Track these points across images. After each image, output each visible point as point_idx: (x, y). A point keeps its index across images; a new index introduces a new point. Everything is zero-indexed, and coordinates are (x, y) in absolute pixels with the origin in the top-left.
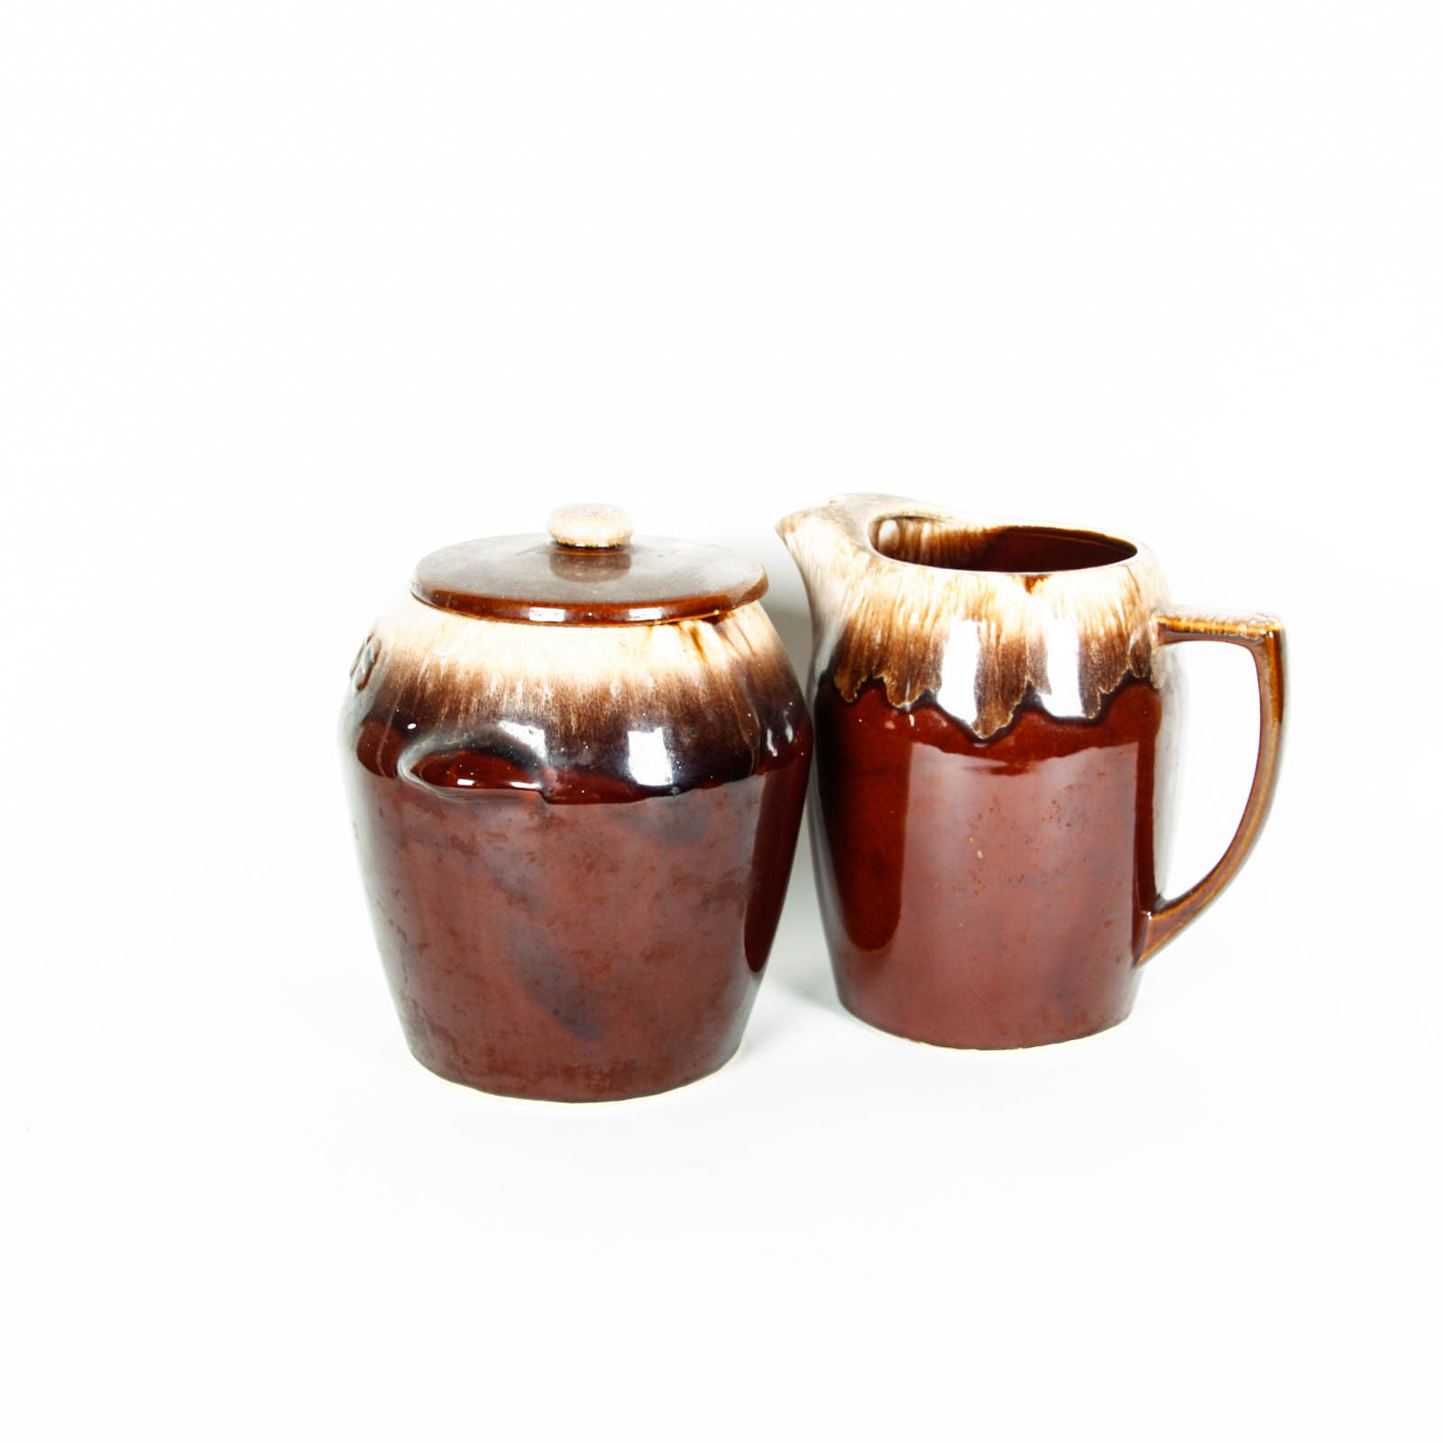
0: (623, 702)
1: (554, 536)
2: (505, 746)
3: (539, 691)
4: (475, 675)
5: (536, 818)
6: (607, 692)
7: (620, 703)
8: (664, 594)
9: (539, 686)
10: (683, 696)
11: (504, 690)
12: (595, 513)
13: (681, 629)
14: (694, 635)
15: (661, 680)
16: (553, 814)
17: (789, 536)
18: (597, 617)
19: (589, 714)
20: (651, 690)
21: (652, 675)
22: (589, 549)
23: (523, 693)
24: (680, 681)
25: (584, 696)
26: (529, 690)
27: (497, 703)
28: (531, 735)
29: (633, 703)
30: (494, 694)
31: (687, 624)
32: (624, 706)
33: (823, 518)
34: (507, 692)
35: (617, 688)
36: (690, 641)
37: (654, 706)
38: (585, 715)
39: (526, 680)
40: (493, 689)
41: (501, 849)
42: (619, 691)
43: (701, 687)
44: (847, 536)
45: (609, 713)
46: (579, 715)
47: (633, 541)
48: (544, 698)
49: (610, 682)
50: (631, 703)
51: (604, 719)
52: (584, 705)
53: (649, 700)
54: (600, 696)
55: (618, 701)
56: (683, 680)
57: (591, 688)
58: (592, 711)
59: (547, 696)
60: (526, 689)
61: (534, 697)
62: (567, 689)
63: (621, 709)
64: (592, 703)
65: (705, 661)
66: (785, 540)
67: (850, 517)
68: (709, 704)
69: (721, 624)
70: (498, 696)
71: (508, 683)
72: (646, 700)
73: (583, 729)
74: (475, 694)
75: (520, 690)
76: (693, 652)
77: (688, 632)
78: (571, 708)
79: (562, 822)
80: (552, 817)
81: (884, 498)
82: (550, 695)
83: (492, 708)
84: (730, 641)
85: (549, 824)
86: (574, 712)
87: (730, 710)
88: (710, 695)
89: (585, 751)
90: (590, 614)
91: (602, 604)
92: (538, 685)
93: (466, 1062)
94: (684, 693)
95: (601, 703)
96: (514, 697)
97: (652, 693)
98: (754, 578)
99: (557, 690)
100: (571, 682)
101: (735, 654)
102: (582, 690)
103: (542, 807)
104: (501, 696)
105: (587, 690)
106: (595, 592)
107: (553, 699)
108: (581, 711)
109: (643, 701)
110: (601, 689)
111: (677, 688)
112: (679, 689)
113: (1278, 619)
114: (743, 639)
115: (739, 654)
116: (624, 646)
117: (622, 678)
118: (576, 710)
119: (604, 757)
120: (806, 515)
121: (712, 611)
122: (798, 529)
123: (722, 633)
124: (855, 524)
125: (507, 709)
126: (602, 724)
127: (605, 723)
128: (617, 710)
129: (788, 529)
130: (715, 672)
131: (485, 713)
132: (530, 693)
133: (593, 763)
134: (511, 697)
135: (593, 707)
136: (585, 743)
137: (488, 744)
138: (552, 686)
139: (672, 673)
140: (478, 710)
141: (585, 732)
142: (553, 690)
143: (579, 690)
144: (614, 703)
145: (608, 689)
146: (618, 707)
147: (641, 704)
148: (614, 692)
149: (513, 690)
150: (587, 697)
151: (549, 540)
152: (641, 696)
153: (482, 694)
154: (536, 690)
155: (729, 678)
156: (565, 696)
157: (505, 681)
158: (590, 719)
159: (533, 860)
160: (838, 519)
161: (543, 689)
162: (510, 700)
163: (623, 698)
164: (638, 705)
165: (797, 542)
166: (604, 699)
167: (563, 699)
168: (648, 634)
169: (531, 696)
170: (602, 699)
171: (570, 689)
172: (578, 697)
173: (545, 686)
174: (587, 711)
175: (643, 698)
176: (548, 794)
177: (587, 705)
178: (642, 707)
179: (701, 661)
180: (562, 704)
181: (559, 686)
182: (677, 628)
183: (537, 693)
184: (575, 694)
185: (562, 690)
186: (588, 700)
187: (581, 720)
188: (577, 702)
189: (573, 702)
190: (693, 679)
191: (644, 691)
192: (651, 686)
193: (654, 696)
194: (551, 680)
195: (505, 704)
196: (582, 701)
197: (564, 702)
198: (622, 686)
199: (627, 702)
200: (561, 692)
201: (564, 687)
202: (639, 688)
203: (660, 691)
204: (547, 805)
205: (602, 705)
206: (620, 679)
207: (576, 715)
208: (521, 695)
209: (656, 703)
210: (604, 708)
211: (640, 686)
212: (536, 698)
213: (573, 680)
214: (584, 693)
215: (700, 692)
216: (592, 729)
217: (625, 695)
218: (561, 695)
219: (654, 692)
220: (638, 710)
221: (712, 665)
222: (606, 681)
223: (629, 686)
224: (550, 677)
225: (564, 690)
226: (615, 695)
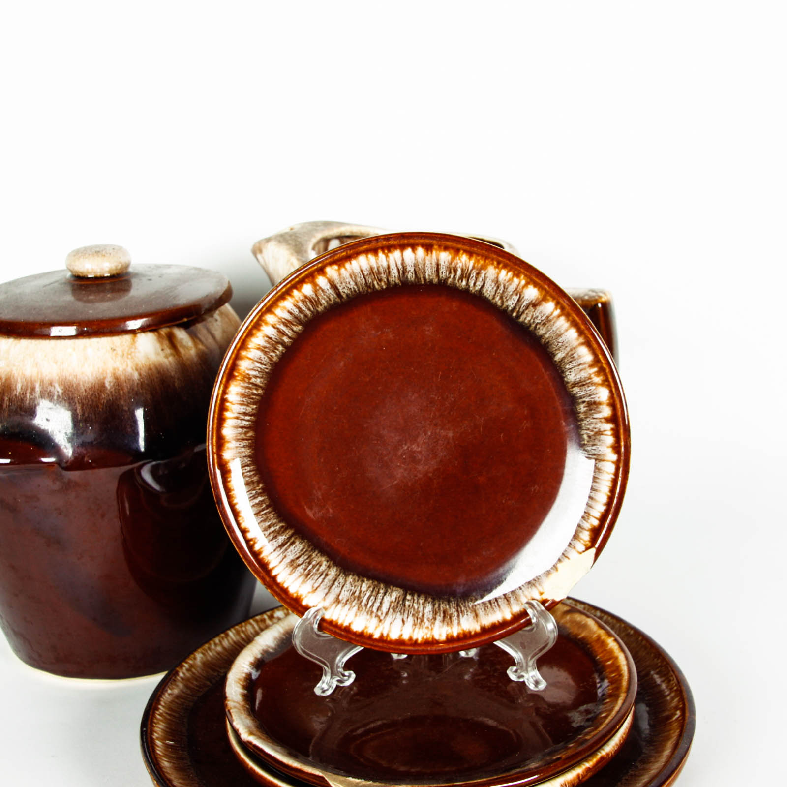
0: (116, 393)
1: (71, 271)
3: (52, 389)
4: (6, 380)
5: (58, 483)
6: (102, 386)
7: (113, 393)
8: (142, 309)
9: (51, 386)
11: (27, 390)
12: (98, 252)
13: (159, 334)
14: (171, 338)
15: (143, 373)
16: (69, 478)
17: (259, 256)
18: (90, 330)
19: (90, 403)
20: (136, 381)
21: (137, 370)
22: (96, 278)
23: (41, 391)
25: (85, 390)
26: (45, 388)
27: (22, 400)
28: (48, 422)
29: (124, 392)
30: (20, 393)
31: (164, 331)
32: (116, 395)
33: (280, 242)
34: (29, 391)
35: (110, 382)
36: (166, 343)
37: (139, 392)
38: (87, 404)
39: (42, 382)
40: (19, 389)
41: (36, 507)
42: (112, 384)
44: (296, 254)
45: (105, 401)
46: (83, 405)
47: (130, 270)
48: (56, 393)
49: (105, 378)
50: (121, 392)
51: (102, 407)
52: (86, 397)
53: (136, 389)
54: (98, 389)
55: (111, 392)
57: (90, 384)
58: (93, 401)
59: (58, 392)
60: (43, 388)
61: (48, 394)
62: (73, 386)
63: (114, 398)
64: (92, 395)
65: (179, 356)
66: (257, 259)
67: (299, 240)
69: (193, 328)
70: (23, 394)
71: (29, 384)
72: (133, 390)
73: (86, 415)
74: (6, 395)
75: (38, 389)
76: (168, 351)
77: (166, 337)
78: (76, 399)
79: (77, 485)
80: (70, 481)
81: (327, 224)
82: (60, 391)
83: (19, 404)
84: (201, 341)
85: (68, 486)
86: (79, 403)
89: (89, 431)
91: (93, 321)
92: (51, 384)
93: (40, 656)
95: (98, 394)
96: (34, 395)
97: (138, 384)
98: (220, 290)
99: (65, 387)
100: (75, 380)
101: (203, 348)
102: (84, 386)
103: (61, 475)
104: (24, 394)
105: (88, 385)
106: (91, 312)
107: (62, 394)
108: (84, 401)
109: (131, 390)
110: (98, 384)
111: (157, 378)
113: (604, 293)
114: (210, 337)
115: (207, 348)
116: (114, 350)
117: (114, 374)
118: (80, 401)
119: (104, 434)
120: (268, 240)
121: (182, 318)
122: (264, 251)
123: (193, 336)
124: (302, 245)
125: (29, 403)
126: (101, 410)
127: (103, 409)
128: (111, 399)
129: (258, 252)
130: (188, 363)
131: (13, 408)
132: (46, 391)
133: (96, 439)
134: (32, 395)
135: (93, 398)
136: (88, 425)
137: (17, 431)
138: (61, 384)
139: (152, 366)
140: (9, 406)
141: (88, 416)
142: (62, 387)
143: (82, 386)
144: (109, 393)
145: (104, 383)
146: (112, 396)
147: (129, 392)
148: (108, 385)
149: (33, 389)
150: (87, 390)
151: (69, 275)
152: (129, 387)
153: (11, 394)
154: (50, 388)
156: (71, 391)
157: (27, 383)
158: (91, 406)
159: (60, 514)
160: (290, 242)
161: (55, 387)
162: (32, 397)
163: (115, 389)
164: (127, 394)
165: (264, 261)
166: (101, 391)
167: (70, 393)
168: (134, 340)
169: (46, 393)
170: (99, 392)
171: (75, 385)
172: (81, 391)
173: (56, 385)
174: (88, 401)
175: (130, 388)
176: (64, 465)
177: (88, 397)
178: (131, 395)
179: (176, 356)
180: (70, 397)
181: (66, 384)
182: (156, 333)
183: (50, 391)
184: (79, 389)
185: (69, 387)
186: (89, 393)
187: (84, 408)
188: (81, 395)
189: (77, 395)
190: (170, 371)
191: (131, 382)
192: (136, 378)
193: (139, 386)
194: (60, 380)
195: (28, 400)
196: (84, 394)
197: (71, 396)
198: (114, 381)
199: (119, 393)
200: (68, 388)
201: (70, 384)
202: (127, 381)
203: (144, 381)
204: (64, 473)
205: (100, 396)
206: (113, 375)
207: (80, 405)
208: (39, 392)
209: (141, 391)
210: (101, 398)
211: (128, 379)
212: (50, 394)
213: (76, 378)
214: (85, 388)
215: (176, 380)
216: (93, 414)
217: (117, 387)
218: (69, 390)
219: (139, 382)
220: (127, 398)
221: (185, 358)
222: (102, 377)
223: (119, 380)
224: (59, 378)
225: (70, 386)
226: (109, 388)
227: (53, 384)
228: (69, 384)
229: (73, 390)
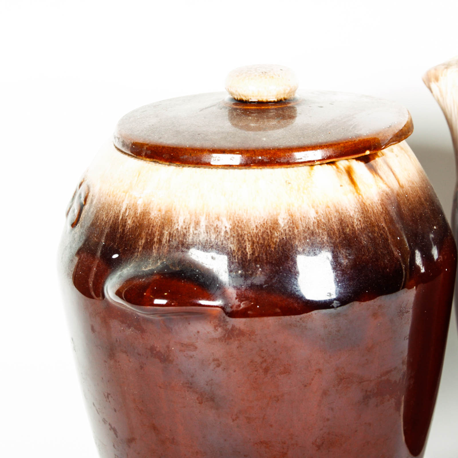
0: (290, 231)
2: (192, 270)
3: (219, 223)
5: (220, 329)
6: (276, 223)
7: (287, 231)
8: (322, 139)
10: (341, 224)
11: (190, 224)
12: (264, 73)
13: (337, 167)
14: (349, 172)
15: (321, 211)
16: (233, 326)
17: (433, 85)
18: (265, 160)
19: (261, 241)
20: (312, 220)
21: (313, 207)
23: (206, 226)
24: (337, 211)
25: (256, 226)
26: (212, 223)
27: (185, 235)
28: (215, 261)
29: (298, 231)
30: (182, 227)
31: (343, 163)
32: (290, 233)
34: (192, 225)
35: (284, 219)
36: (346, 177)
37: (316, 233)
38: (258, 242)
39: (208, 215)
40: (181, 223)
41: (191, 357)
42: (286, 221)
43: (356, 216)
45: (278, 240)
46: (253, 243)
48: (224, 229)
49: (278, 214)
50: (296, 231)
51: (274, 246)
52: (257, 234)
53: (312, 228)
54: (271, 226)
55: (285, 230)
56: (340, 211)
58: (264, 239)
59: (226, 227)
60: (209, 222)
61: (215, 229)
62: (242, 221)
63: (288, 237)
64: (263, 232)
65: (359, 194)
68: (363, 230)
69: (372, 162)
70: (185, 228)
71: (193, 218)
72: (309, 228)
73: (257, 255)
74: (166, 228)
75: (203, 223)
76: (348, 187)
77: (344, 171)
78: (246, 237)
79: (241, 333)
80: (233, 328)
82: (229, 227)
83: (181, 239)
84: (381, 178)
85: (230, 334)
86: (249, 241)
87: (382, 235)
88: (363, 223)
89: (259, 273)
90: (260, 158)
91: (269, 150)
92: (218, 219)
94: (341, 221)
95: (270, 231)
96: (199, 230)
99: (234, 222)
100: (245, 214)
101: (384, 187)
102: (255, 221)
103: (224, 321)
104: (187, 229)
105: (260, 221)
106: (265, 139)
107: (231, 230)
108: (254, 239)
109: (307, 229)
110: (271, 220)
111: (335, 217)
112: (337, 219)
114: (391, 174)
115: (389, 187)
116: (289, 183)
118: (250, 239)
119: (275, 276)
121: (364, 151)
122: (441, 78)
123: (373, 170)
125: (193, 239)
126: (273, 249)
127: (275, 248)
128: (284, 238)
129: (433, 80)
130: (368, 202)
131: (174, 243)
132: (212, 226)
133: (266, 282)
134: (196, 230)
135: (264, 236)
136: (258, 266)
137: (178, 269)
138: (230, 219)
139: (330, 204)
140: (169, 241)
141: (259, 256)
142: (231, 222)
143: (252, 222)
144: (282, 231)
145: (277, 220)
146: (286, 234)
147: (304, 232)
148: (282, 223)
149: (197, 223)
150: (259, 226)
152: (304, 226)
153: (171, 227)
154: (217, 223)
155: (380, 207)
156: (241, 227)
157: (191, 216)
158: (263, 245)
159: (218, 365)
161: (222, 222)
162: (195, 232)
163: (289, 227)
164: (302, 233)
165: (441, 90)
166: (273, 229)
167: (239, 229)
168: (310, 173)
169: (212, 228)
170: (271, 228)
171: (245, 221)
172: (252, 227)
173: (224, 220)
174: (259, 239)
175: (306, 227)
176: (229, 310)
177: (259, 234)
178: (306, 235)
179: (356, 194)
180: (239, 234)
181: (235, 219)
182: (334, 167)
183: (217, 225)
184: (249, 225)
185: (238, 222)
186: (260, 230)
187: (255, 247)
188: (251, 231)
189: (248, 231)
190: (349, 210)
191: (307, 221)
192: (313, 217)
193: (316, 224)
194: (229, 214)
195: (191, 235)
196: (255, 231)
197: (240, 232)
198: (289, 217)
199: (293, 231)
200: (237, 224)
201: (240, 220)
202: (302, 218)
203: (321, 220)
204: (228, 319)
205: (272, 234)
206: (287, 211)
207: (251, 243)
208: (204, 227)
209: (317, 231)
210: (273, 236)
211: (304, 217)
212: (217, 229)
213: (247, 213)
214: (256, 224)
215: (355, 220)
216: (264, 254)
217: (291, 225)
218: (238, 226)
219: (316, 221)
220: (302, 237)
221: (365, 197)
222: (275, 213)
223: (294, 217)
224: (228, 212)
225: (240, 222)
226: (282, 225)
227: (220, 219)
228: (238, 219)
229: (243, 226)
